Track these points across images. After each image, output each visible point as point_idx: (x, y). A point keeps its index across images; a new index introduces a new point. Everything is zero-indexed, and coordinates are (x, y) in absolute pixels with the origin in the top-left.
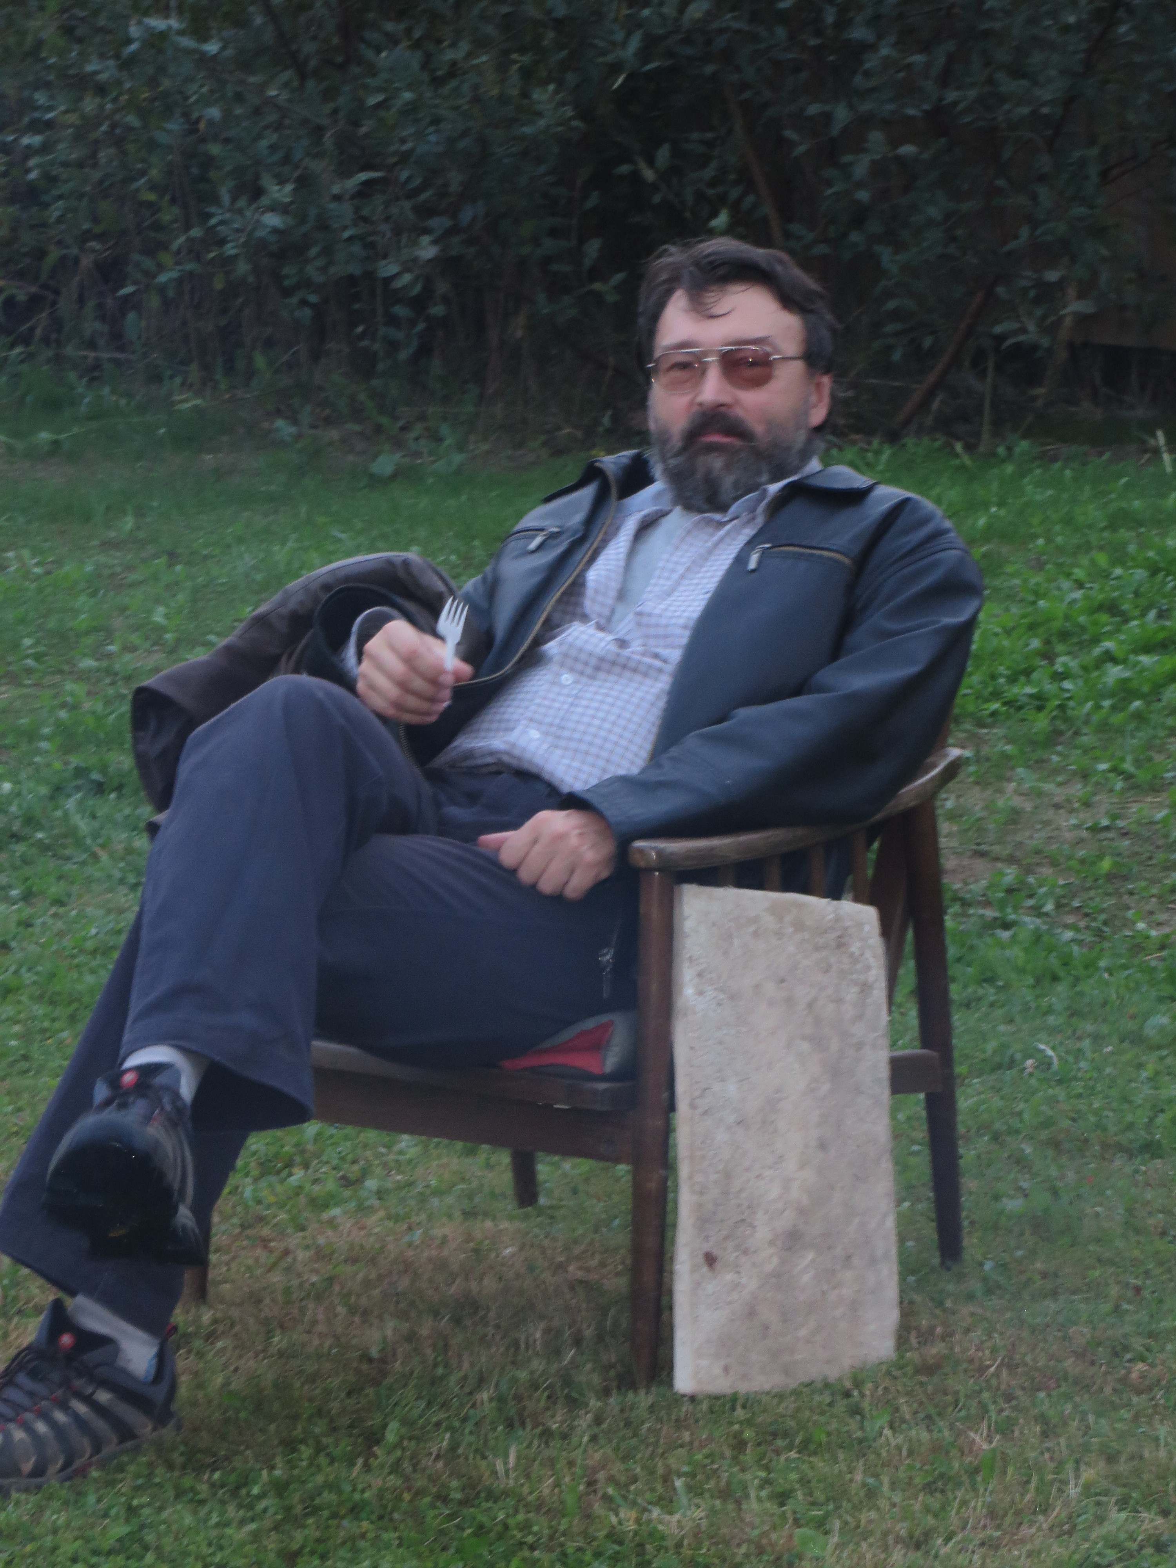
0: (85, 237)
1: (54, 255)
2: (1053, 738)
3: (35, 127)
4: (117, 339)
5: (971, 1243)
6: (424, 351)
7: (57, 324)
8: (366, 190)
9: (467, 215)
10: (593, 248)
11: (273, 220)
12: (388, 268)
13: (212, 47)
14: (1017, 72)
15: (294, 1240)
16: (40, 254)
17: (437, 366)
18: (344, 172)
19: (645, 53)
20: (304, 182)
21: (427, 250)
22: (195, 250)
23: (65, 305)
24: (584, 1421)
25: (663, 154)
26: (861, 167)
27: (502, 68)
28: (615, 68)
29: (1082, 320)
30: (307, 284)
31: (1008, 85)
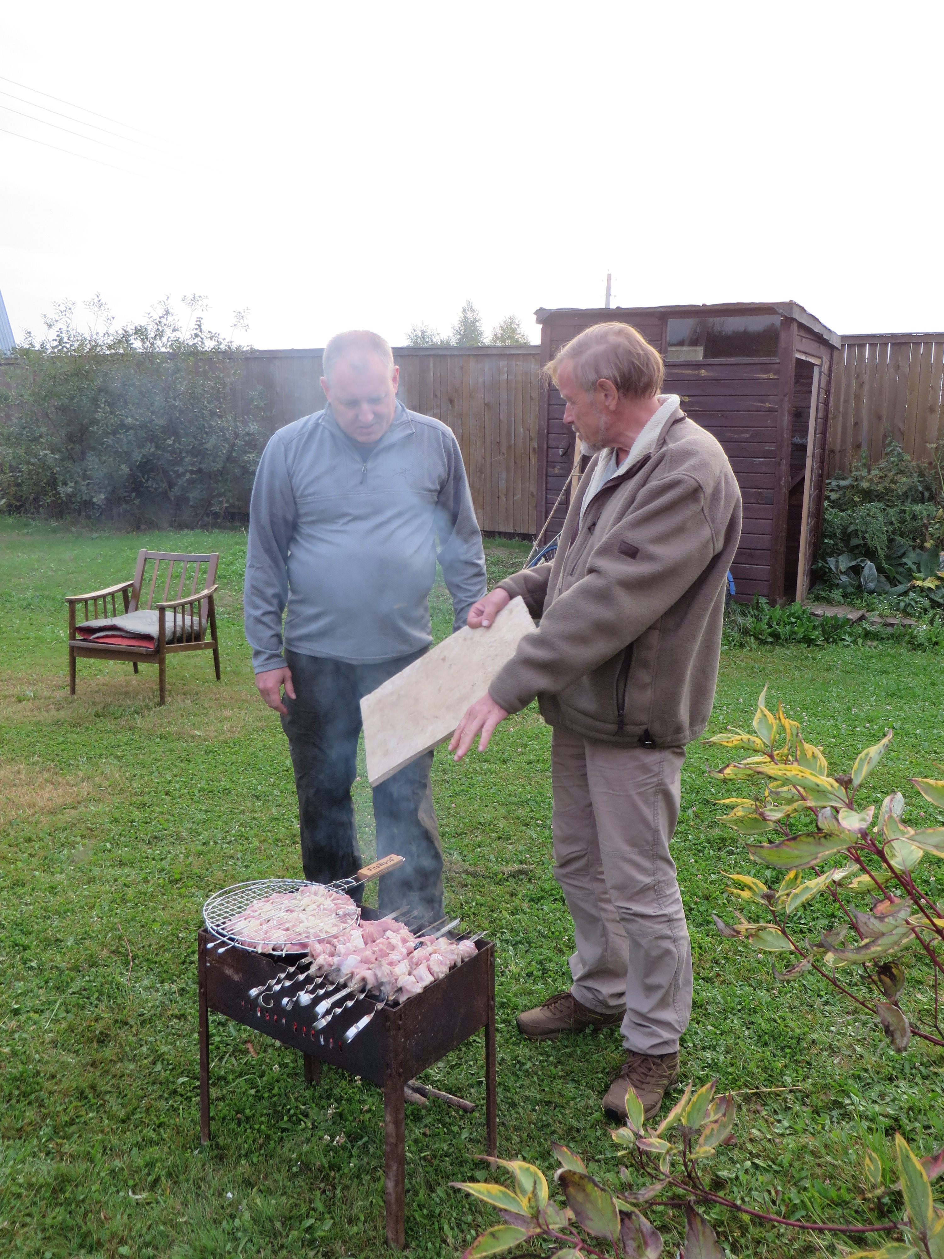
0: (30, 493)
1: (24, 496)
2: (228, 583)
3: (20, 472)
4: (38, 512)
5: (222, 676)
6: (101, 514)
7: (26, 510)
8: (88, 484)
9: (109, 489)
10: (134, 494)
11: (70, 490)
12: (95, 500)
13: (57, 457)
14: (214, 462)
15: (92, 682)
17: (103, 517)
18: (84, 481)
19: (142, 458)
20: (76, 482)
21: (103, 497)
22: (54, 495)
23: (27, 506)
24: (152, 713)
25: (146, 477)
26: (184, 479)
27: (114, 460)
28: (136, 461)
29: (226, 507)
30: (77, 501)
31: (213, 464)
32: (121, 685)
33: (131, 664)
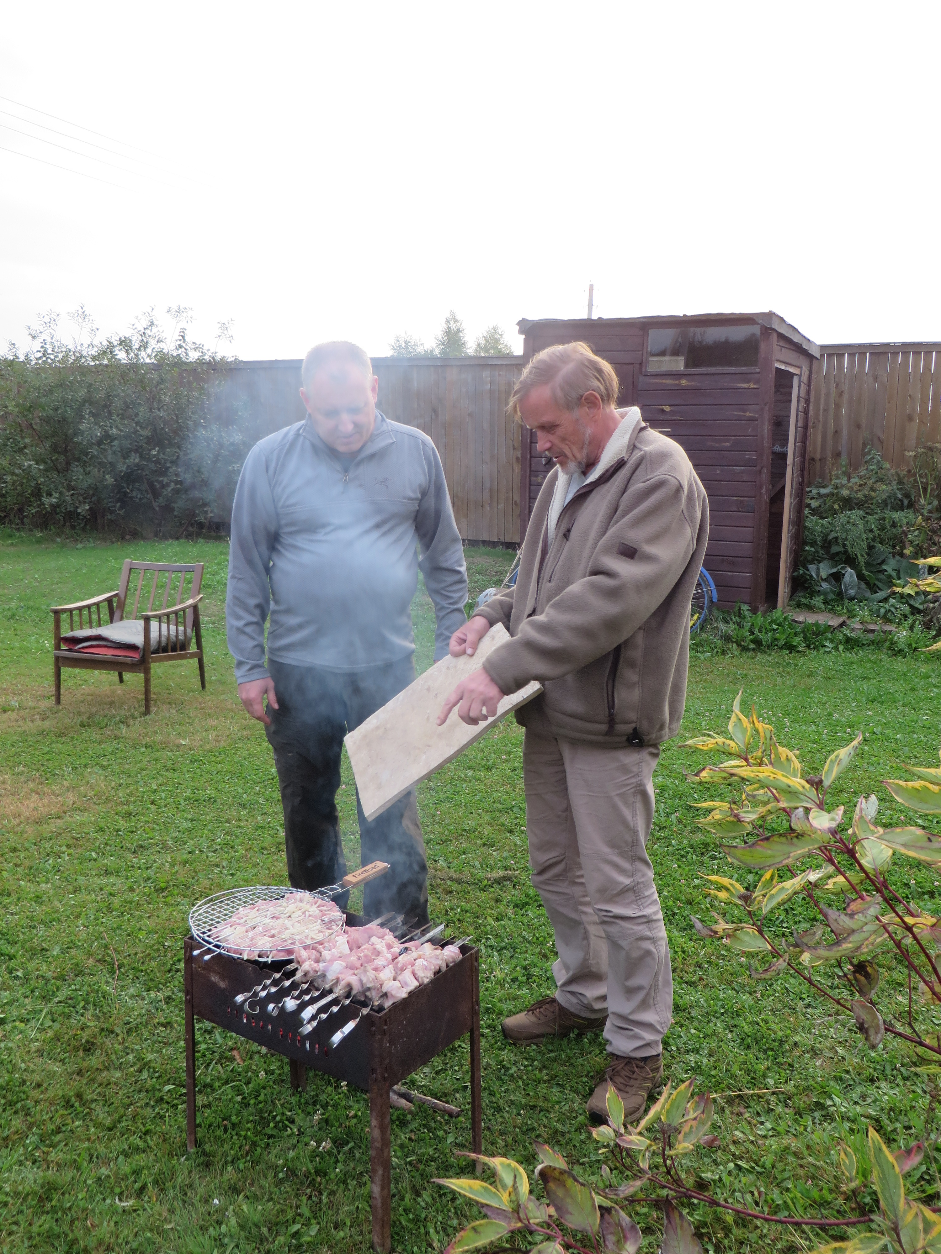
0: (15, 504)
1: (9, 507)
2: (213, 593)
4: (23, 523)
5: (207, 685)
6: (86, 525)
7: (10, 521)
8: (73, 495)
9: (93, 499)
10: (118, 505)
11: (55, 500)
12: (79, 510)
13: (41, 467)
14: (198, 472)
15: (76, 692)
16: (6, 507)
17: (88, 527)
18: (69, 491)
19: (127, 469)
20: (61, 493)
21: (87, 507)
22: (39, 506)
23: (12, 517)
24: (137, 722)
25: (131, 487)
26: (169, 489)
27: (99, 471)
28: (121, 472)
30: (62, 512)
32: (106, 695)
33: (117, 674)
